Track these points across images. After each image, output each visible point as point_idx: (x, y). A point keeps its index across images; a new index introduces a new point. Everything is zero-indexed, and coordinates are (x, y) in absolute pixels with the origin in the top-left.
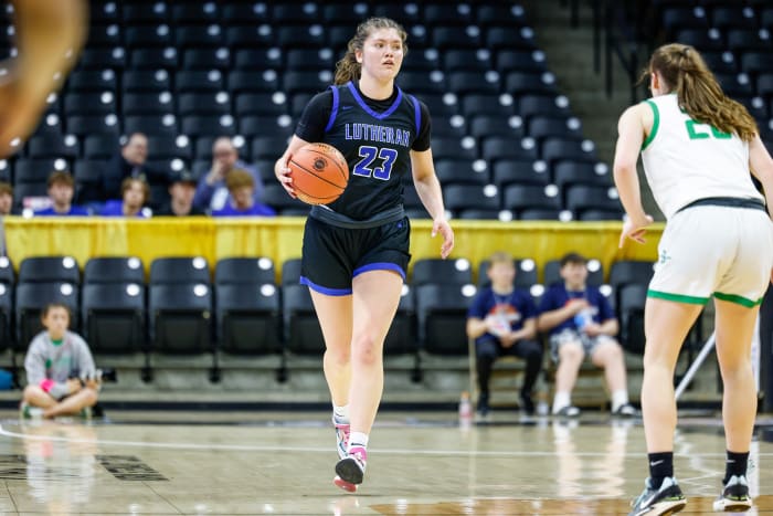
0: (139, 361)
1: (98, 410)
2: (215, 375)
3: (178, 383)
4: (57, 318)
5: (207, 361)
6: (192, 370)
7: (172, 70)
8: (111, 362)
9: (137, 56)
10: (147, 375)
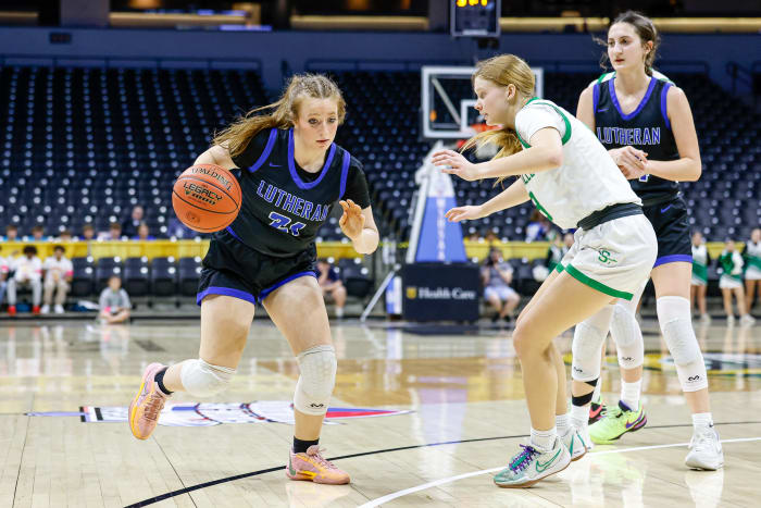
0: (146, 299)
1: (132, 319)
2: (178, 305)
3: (162, 308)
4: (115, 283)
5: (174, 299)
6: (168, 303)
7: (158, 180)
8: (136, 300)
9: (145, 175)
10: (150, 305)
